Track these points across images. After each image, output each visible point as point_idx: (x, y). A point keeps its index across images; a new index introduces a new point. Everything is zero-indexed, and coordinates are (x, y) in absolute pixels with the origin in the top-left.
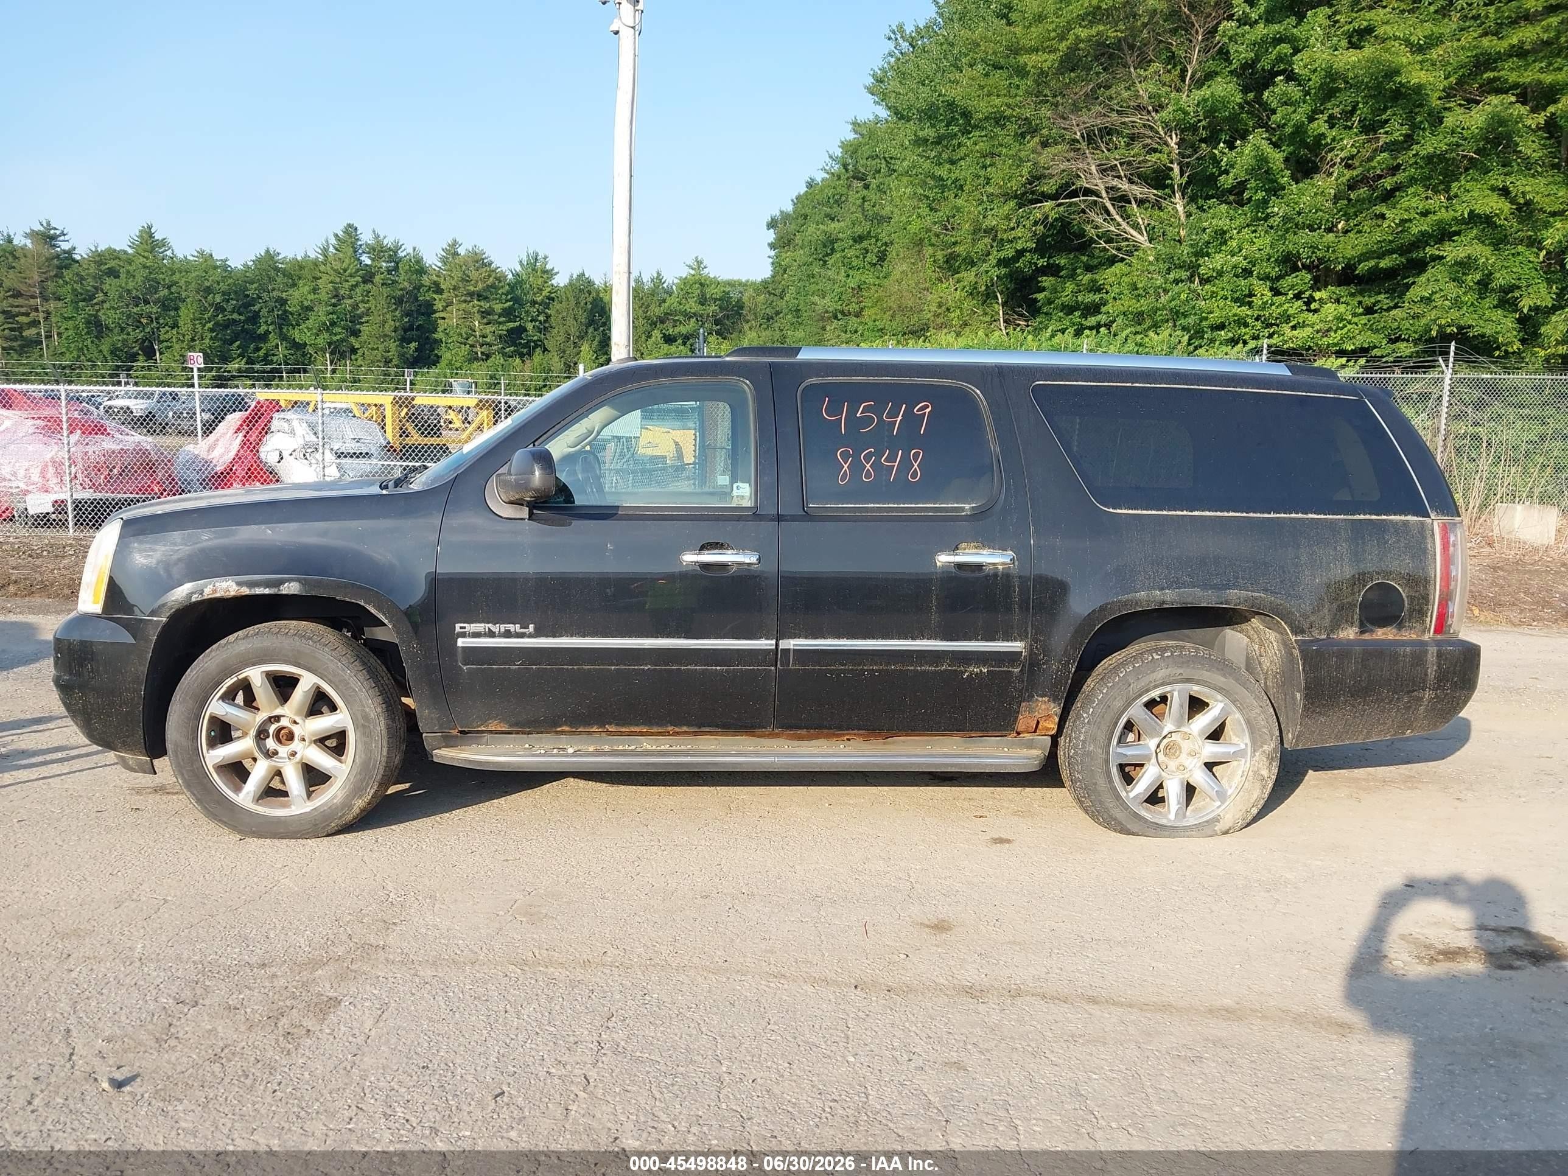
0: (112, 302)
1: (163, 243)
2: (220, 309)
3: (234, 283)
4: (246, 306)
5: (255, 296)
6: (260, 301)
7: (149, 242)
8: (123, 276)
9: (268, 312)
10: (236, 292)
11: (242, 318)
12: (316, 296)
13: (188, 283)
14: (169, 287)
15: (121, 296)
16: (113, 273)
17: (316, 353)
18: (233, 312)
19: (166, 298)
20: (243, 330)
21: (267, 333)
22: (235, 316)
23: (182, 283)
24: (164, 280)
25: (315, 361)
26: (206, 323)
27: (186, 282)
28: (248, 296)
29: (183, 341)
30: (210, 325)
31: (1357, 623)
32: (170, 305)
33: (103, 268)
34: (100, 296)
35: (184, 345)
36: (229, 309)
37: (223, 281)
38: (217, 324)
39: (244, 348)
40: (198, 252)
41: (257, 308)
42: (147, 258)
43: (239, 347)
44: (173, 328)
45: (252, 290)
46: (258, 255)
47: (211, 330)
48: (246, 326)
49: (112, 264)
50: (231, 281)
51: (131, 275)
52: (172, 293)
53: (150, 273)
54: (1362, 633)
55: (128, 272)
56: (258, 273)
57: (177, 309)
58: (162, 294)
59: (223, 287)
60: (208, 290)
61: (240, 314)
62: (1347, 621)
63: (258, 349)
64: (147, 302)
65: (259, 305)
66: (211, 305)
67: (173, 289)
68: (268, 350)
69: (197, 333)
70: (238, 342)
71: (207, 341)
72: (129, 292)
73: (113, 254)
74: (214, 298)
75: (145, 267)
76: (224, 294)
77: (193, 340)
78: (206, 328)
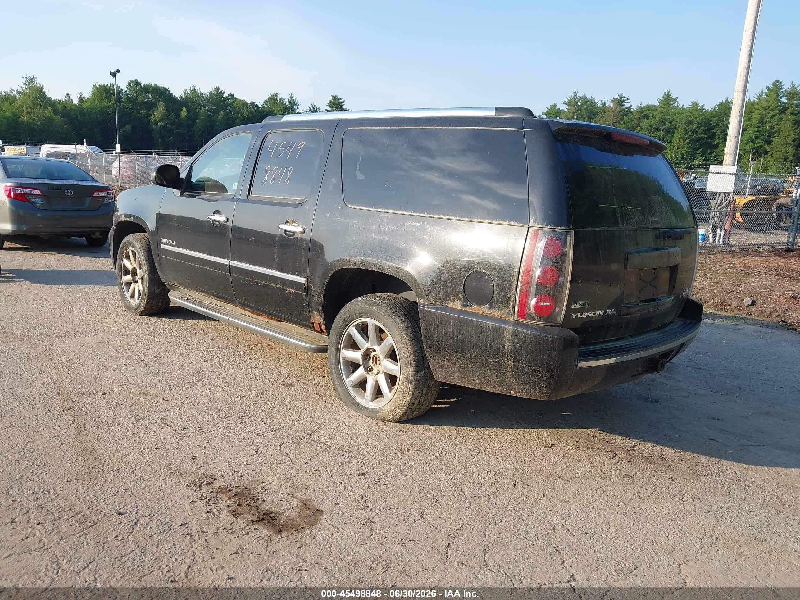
0: (643, 131)
1: (675, 100)
2: (695, 132)
3: (705, 118)
4: (709, 130)
5: (715, 124)
6: (717, 126)
7: (668, 99)
8: (650, 118)
9: (721, 132)
10: (705, 123)
11: (706, 136)
12: (749, 122)
13: (681, 119)
14: (671, 122)
15: (647, 128)
16: (646, 117)
17: (744, 154)
18: (702, 133)
19: (668, 128)
20: (706, 143)
21: (718, 143)
22: (702, 135)
23: (678, 120)
24: (669, 118)
25: (743, 159)
26: (686, 139)
27: (679, 119)
28: (711, 124)
29: (673, 149)
30: (688, 141)
31: (461, 298)
32: (670, 131)
33: (642, 115)
34: (638, 128)
35: (673, 151)
36: (700, 131)
37: (699, 117)
38: (692, 140)
39: (704, 152)
40: (692, 103)
41: (714, 131)
42: (664, 108)
43: (701, 152)
44: (669, 143)
45: (714, 121)
46: (721, 102)
47: (688, 143)
48: (707, 141)
49: (648, 112)
50: (703, 117)
51: (654, 117)
52: (672, 125)
53: (664, 115)
54: (465, 306)
55: (653, 115)
56: (718, 111)
57: (674, 133)
58: (667, 126)
59: (699, 120)
60: (690, 123)
61: (705, 134)
62: (455, 296)
63: (711, 153)
64: (659, 130)
65: (716, 129)
66: (691, 130)
67: (673, 123)
68: (717, 153)
69: (680, 145)
70: (701, 150)
71: (685, 149)
72: (651, 126)
73: (649, 107)
74: (693, 126)
75: (661, 113)
76: (698, 124)
77: (678, 148)
78: (686, 142)
